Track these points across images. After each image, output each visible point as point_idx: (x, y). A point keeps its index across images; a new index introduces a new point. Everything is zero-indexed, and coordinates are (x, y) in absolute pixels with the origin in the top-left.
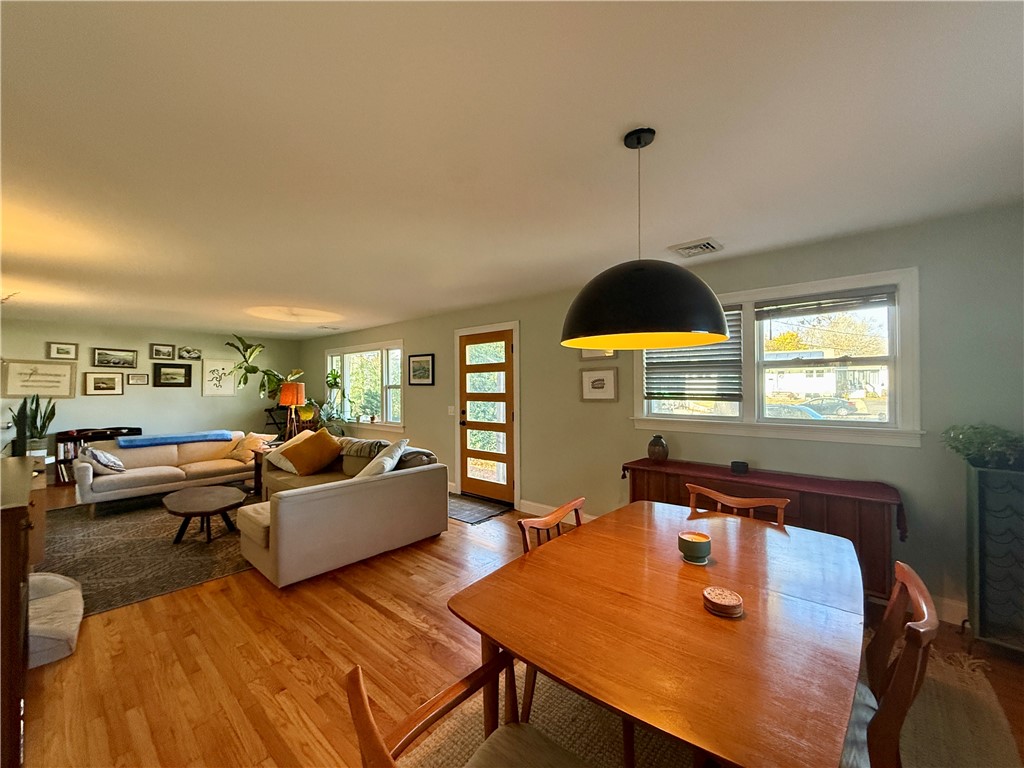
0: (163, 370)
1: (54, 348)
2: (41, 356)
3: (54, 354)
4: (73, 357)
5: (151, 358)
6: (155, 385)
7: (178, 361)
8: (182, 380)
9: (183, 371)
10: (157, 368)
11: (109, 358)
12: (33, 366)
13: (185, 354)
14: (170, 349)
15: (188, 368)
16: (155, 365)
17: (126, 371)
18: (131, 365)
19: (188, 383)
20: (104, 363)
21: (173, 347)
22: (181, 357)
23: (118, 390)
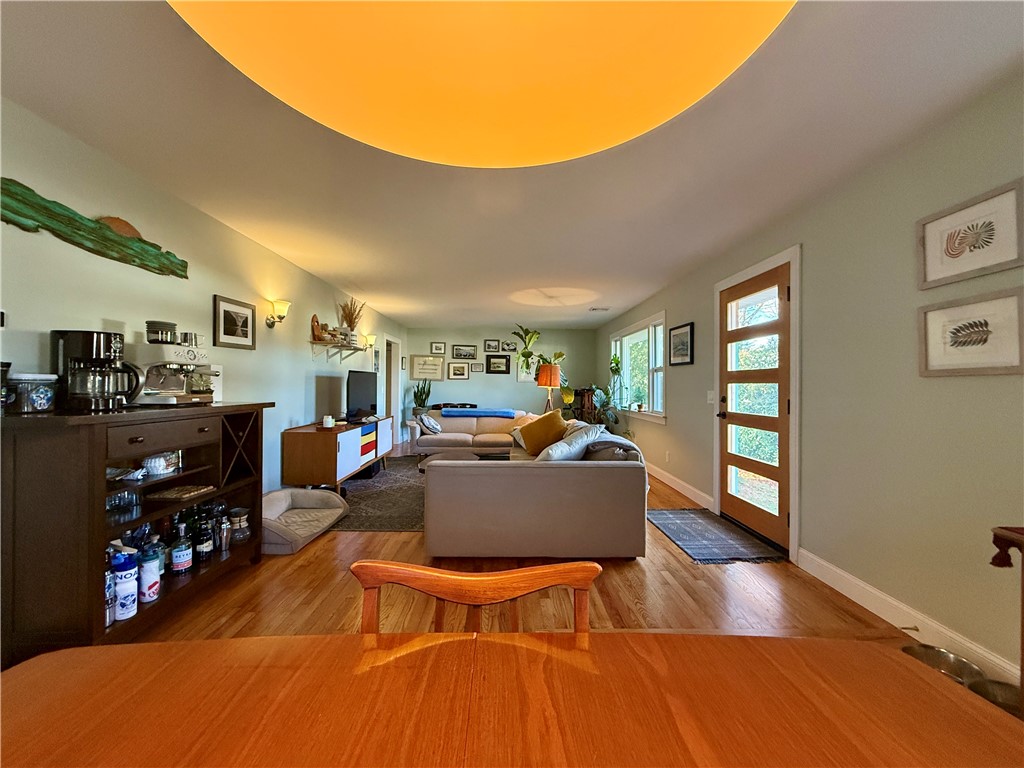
0: (492, 360)
1: (434, 345)
2: (428, 353)
3: (434, 351)
4: (443, 352)
5: (485, 351)
6: (487, 372)
7: (502, 353)
8: (504, 368)
9: (504, 361)
10: (489, 358)
11: (461, 352)
12: (424, 359)
13: (506, 347)
14: (496, 343)
15: (508, 359)
16: (488, 356)
17: (471, 361)
18: (473, 357)
19: (507, 371)
20: (459, 356)
21: (498, 341)
22: (504, 350)
23: (466, 376)
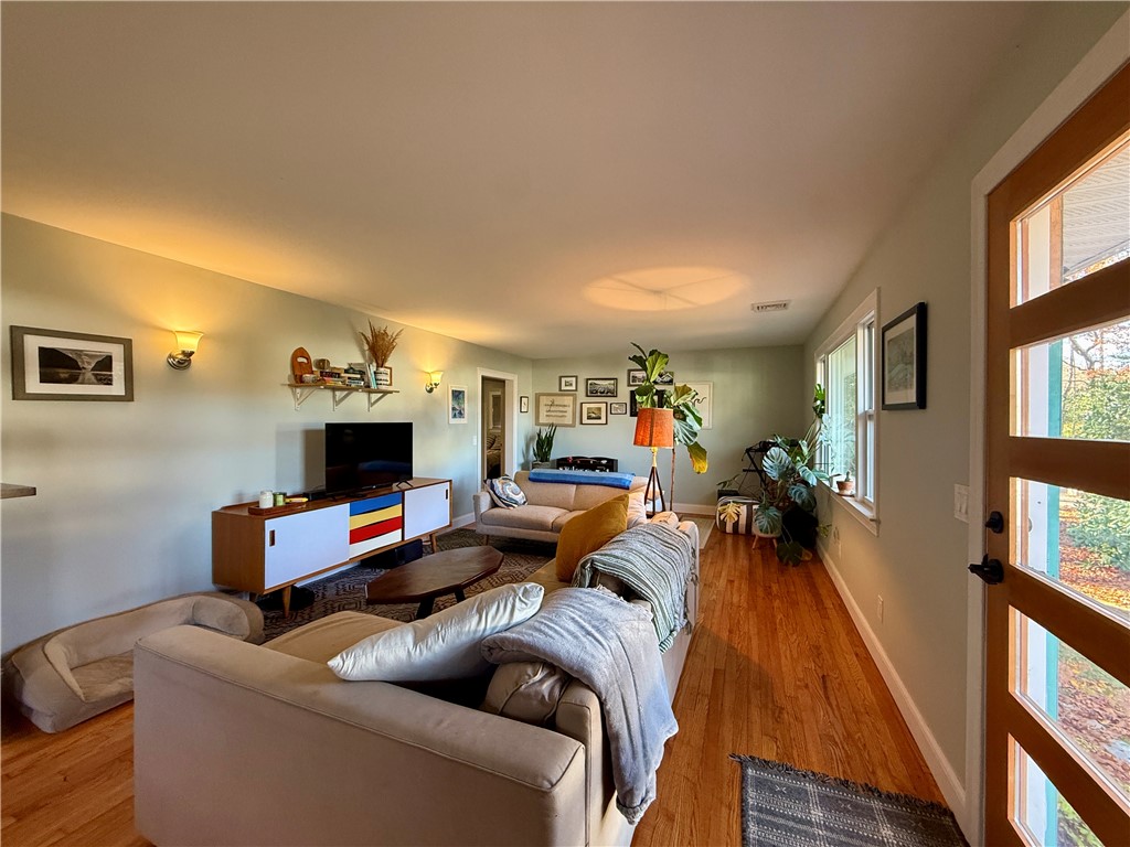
1: (563, 380)
2: (557, 391)
3: (563, 388)
4: (574, 388)
5: (629, 385)
6: (631, 414)
11: (597, 388)
12: (551, 398)
16: (632, 392)
17: (610, 400)
18: (613, 393)
20: (594, 393)
23: (603, 421)
